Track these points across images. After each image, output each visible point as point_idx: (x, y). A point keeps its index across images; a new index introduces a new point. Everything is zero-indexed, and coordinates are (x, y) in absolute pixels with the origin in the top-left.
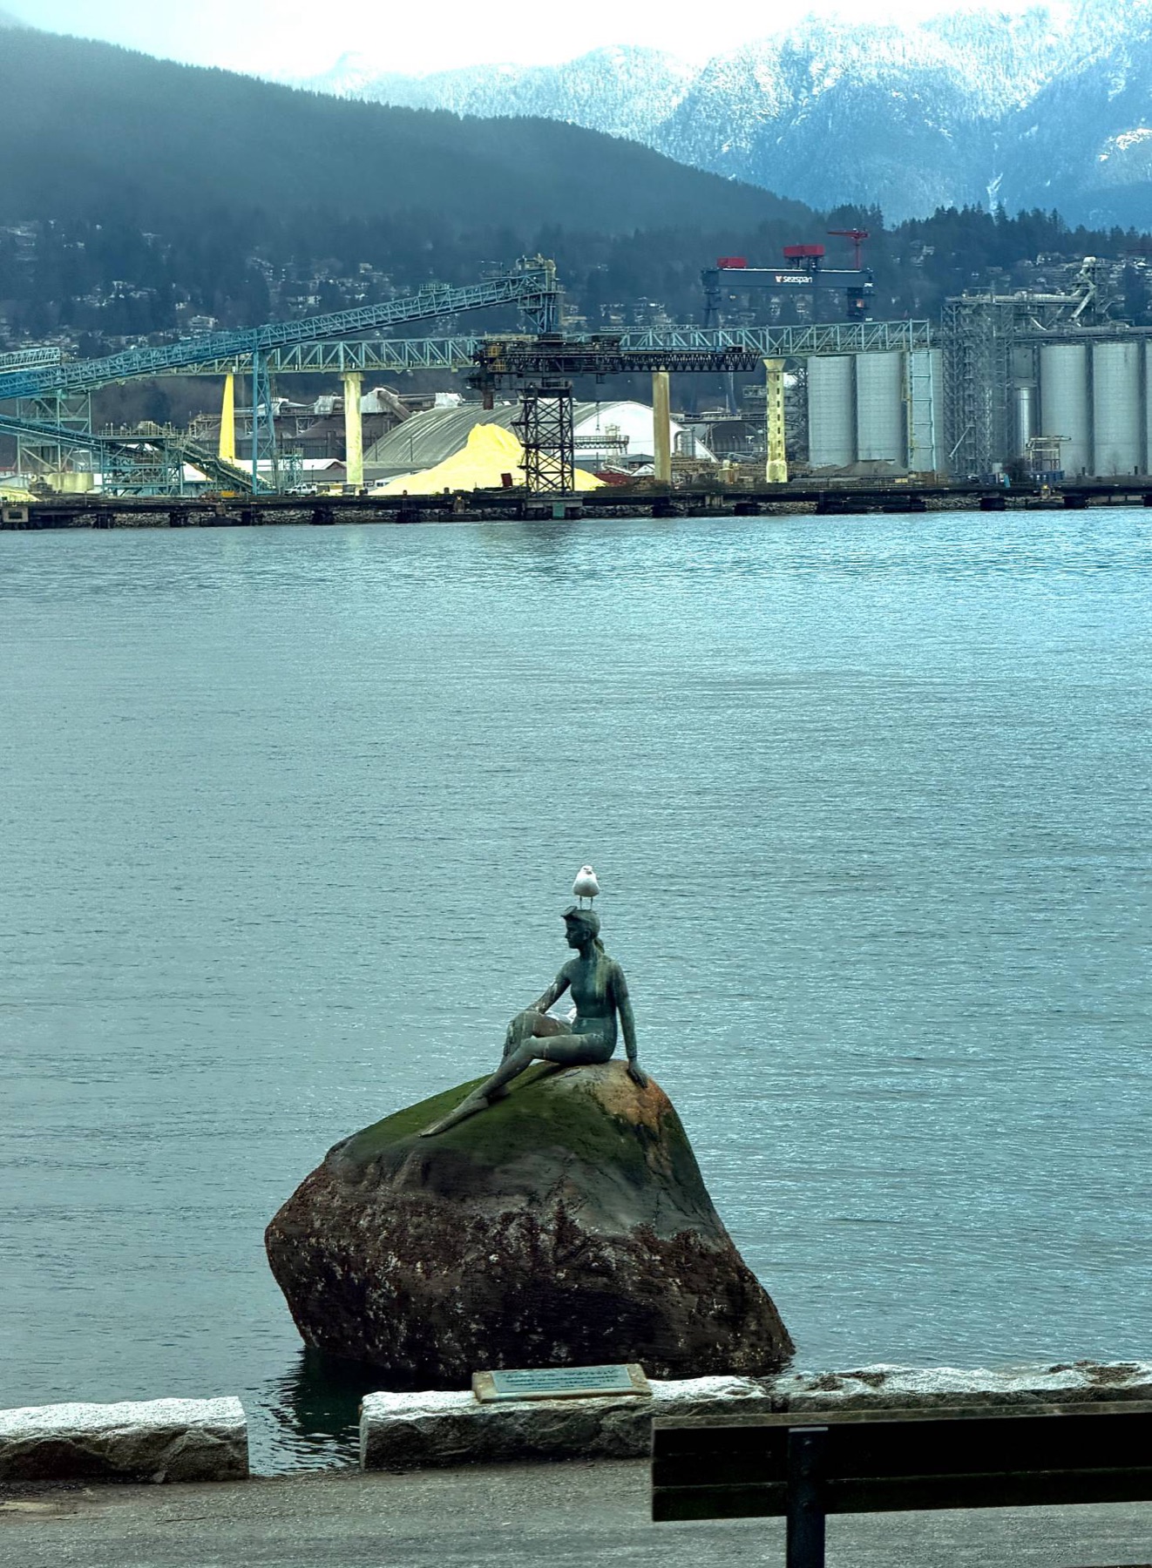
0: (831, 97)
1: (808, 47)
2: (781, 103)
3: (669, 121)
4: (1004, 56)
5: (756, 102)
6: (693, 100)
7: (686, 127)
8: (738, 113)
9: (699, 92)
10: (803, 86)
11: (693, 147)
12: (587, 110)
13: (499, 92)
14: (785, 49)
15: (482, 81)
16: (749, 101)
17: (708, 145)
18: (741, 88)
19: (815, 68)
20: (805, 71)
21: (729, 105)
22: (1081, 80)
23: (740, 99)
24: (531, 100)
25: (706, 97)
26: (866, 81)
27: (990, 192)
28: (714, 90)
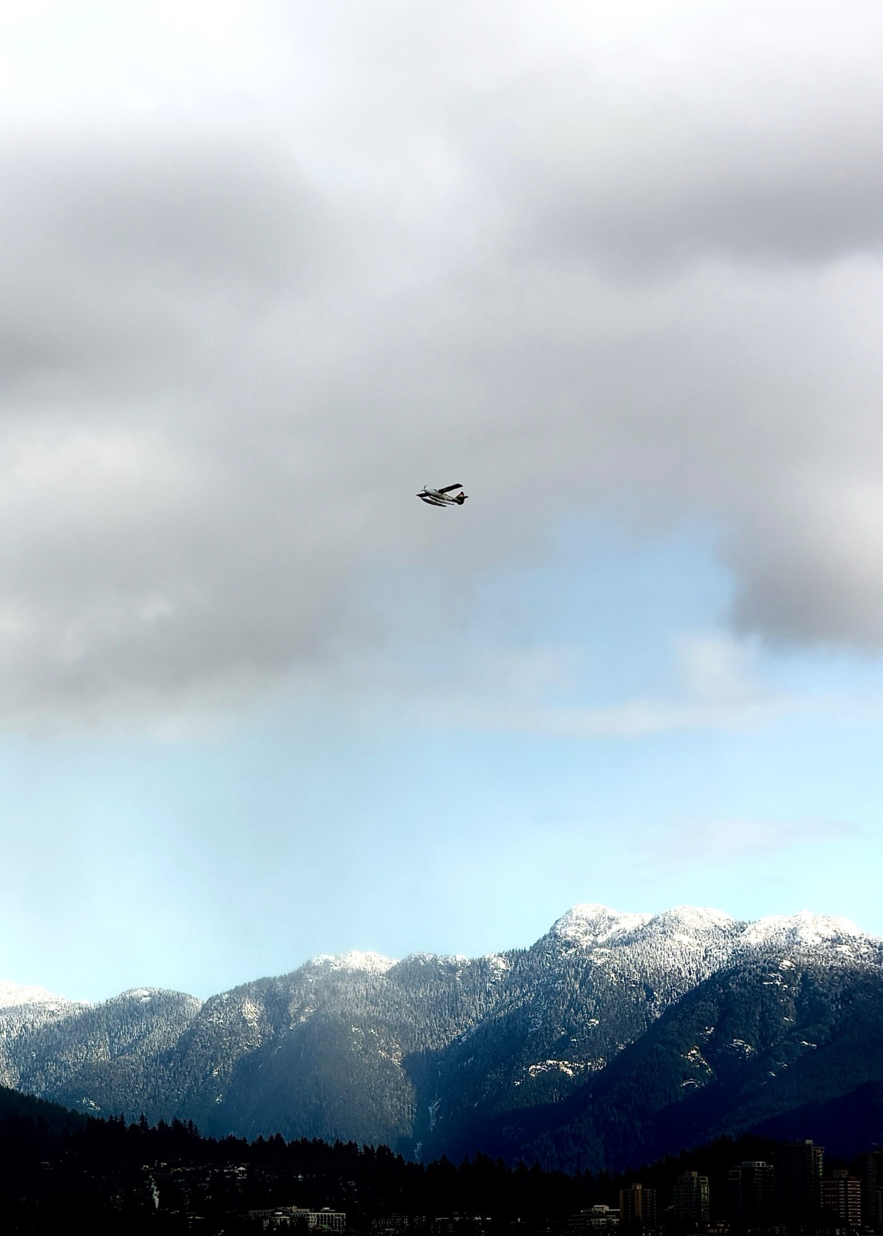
0: (303, 1031)
1: (288, 990)
2: (264, 1036)
3: (172, 1050)
4: (451, 999)
5: (243, 1035)
6: (192, 1033)
7: (184, 1055)
8: (228, 1044)
9: (197, 1026)
10: (283, 1023)
11: (189, 1072)
12: (116, 1040)
13: (45, 1026)
14: (269, 991)
15: (31, 1017)
16: (237, 1034)
17: (202, 1069)
18: (231, 1023)
19: (293, 1009)
20: (285, 1010)
21: (221, 1038)
22: (510, 1018)
23: (230, 1033)
24: (70, 1032)
25: (202, 1030)
26: (331, 1018)
27: (431, 1111)
28: (209, 1025)
